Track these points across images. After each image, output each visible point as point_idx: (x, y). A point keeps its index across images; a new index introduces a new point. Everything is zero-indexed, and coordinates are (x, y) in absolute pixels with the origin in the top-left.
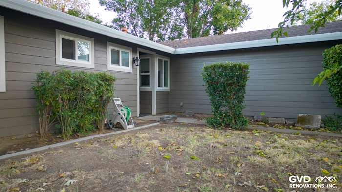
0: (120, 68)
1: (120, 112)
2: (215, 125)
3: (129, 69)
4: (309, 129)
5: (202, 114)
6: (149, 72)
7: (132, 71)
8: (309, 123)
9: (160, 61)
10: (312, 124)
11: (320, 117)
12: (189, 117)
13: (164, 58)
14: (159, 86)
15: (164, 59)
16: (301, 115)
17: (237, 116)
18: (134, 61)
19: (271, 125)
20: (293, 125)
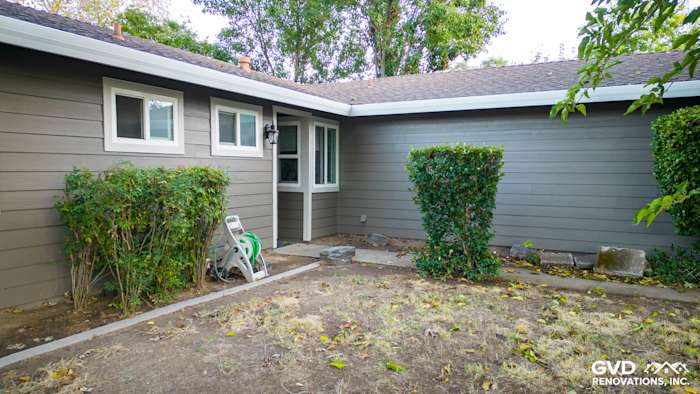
0: (238, 150)
1: (239, 245)
2: (432, 272)
3: (256, 151)
4: (622, 279)
5: (405, 240)
6: (296, 153)
7: (261, 156)
8: (622, 266)
9: (319, 130)
10: (627, 269)
11: (643, 255)
12: (380, 248)
13: (328, 123)
14: (318, 182)
15: (327, 126)
16: (605, 249)
17: (479, 255)
18: (266, 134)
19: (546, 269)
20: (590, 269)
